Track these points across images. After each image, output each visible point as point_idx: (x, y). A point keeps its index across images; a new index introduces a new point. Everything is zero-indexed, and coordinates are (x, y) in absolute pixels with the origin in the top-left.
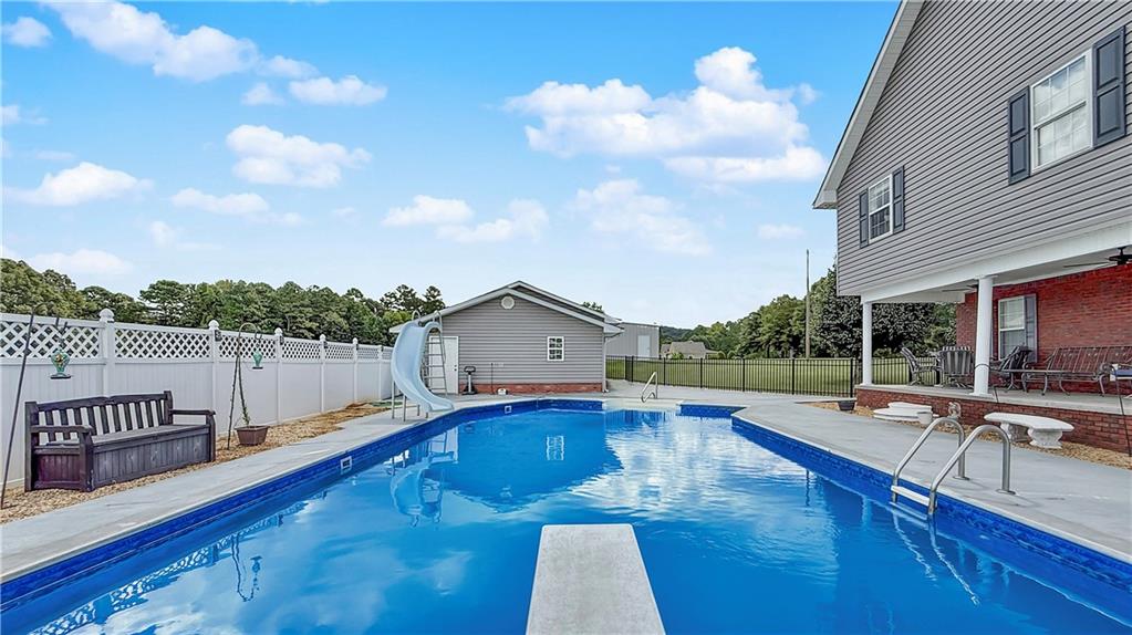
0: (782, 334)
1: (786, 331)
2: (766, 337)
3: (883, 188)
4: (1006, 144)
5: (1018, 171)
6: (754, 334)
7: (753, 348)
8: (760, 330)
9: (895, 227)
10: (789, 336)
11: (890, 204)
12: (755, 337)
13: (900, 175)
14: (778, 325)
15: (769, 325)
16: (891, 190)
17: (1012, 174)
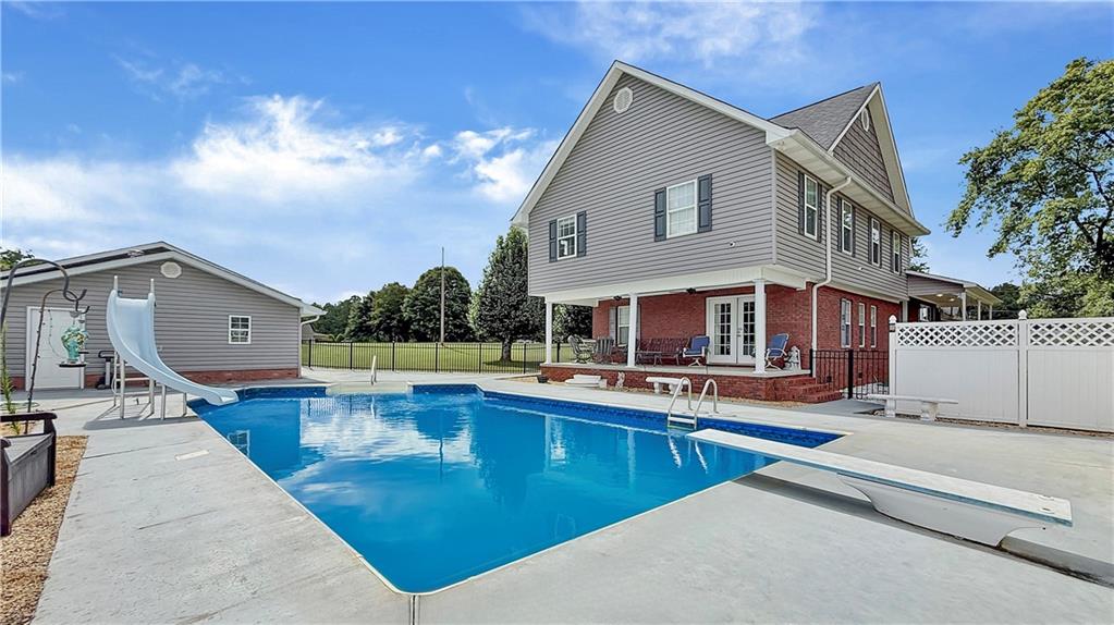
0: (394, 319)
1: (397, 316)
2: (376, 322)
3: (569, 222)
4: (653, 217)
5: (660, 235)
6: (365, 318)
7: (363, 333)
8: (372, 314)
9: (578, 252)
10: (398, 321)
11: (575, 235)
12: (365, 321)
13: (582, 216)
14: (389, 310)
15: (381, 309)
16: (575, 225)
17: (656, 236)
